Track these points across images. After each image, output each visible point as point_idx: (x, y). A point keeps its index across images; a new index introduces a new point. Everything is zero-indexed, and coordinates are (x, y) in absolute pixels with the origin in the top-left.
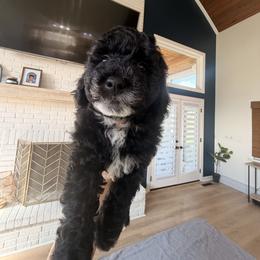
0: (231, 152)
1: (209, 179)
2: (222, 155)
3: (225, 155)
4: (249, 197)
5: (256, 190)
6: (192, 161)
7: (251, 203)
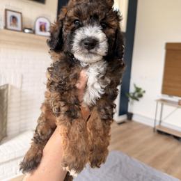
0: (144, 92)
2: (136, 95)
3: (139, 95)
7: (156, 133)
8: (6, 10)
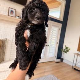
0: (70, 49)
1: (59, 60)
2: (66, 50)
4: (72, 67)
5: (76, 64)
6: (52, 52)
7: (73, 69)
8: (9, 8)
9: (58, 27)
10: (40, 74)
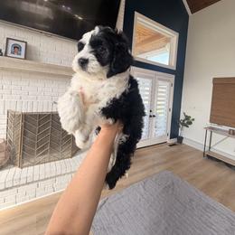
1: (174, 140)
2: (186, 122)
4: (204, 153)
5: (210, 148)
7: (206, 158)
8: (8, 39)
9: (169, 81)
10: (145, 169)
